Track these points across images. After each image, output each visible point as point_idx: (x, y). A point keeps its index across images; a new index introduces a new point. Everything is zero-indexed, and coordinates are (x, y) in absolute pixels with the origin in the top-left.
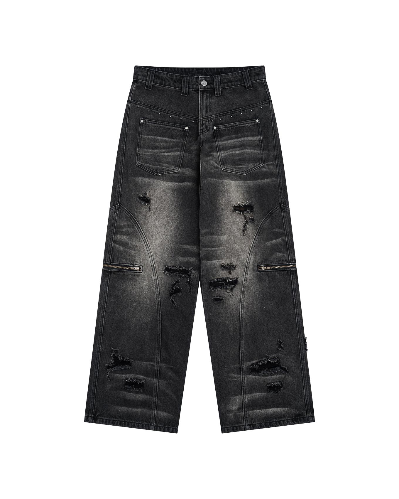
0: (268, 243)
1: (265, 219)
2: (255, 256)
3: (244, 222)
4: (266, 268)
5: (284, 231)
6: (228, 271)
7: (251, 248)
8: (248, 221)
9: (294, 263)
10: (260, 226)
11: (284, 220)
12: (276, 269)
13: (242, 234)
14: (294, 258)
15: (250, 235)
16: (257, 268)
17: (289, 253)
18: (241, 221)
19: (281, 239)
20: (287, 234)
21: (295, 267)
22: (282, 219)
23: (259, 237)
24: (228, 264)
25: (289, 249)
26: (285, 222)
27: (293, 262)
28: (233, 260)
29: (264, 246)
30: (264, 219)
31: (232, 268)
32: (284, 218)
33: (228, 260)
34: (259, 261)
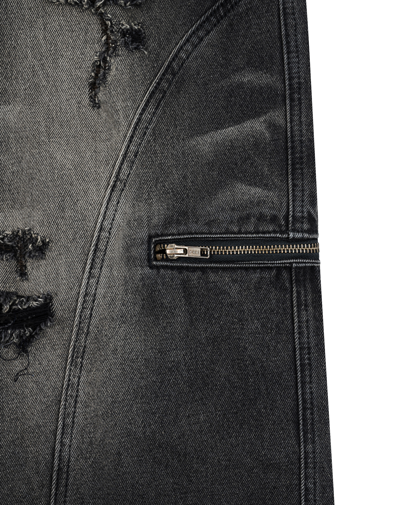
0: (199, 139)
1: (197, 29)
2: (138, 198)
3: (98, 47)
4: (181, 251)
5: (279, 85)
6: (14, 263)
7: (122, 164)
8: (115, 42)
9: (306, 235)
10: (171, 63)
11: (286, 25)
12: (228, 262)
13: (86, 100)
14: (309, 213)
15: (120, 105)
16: (149, 249)
17: (294, 185)
18: (86, 42)
19: (265, 121)
20: (292, 100)
21: (315, 256)
22: (276, 20)
23: (159, 112)
24: (15, 235)
25: (294, 169)
26: (287, 35)
27: (303, 231)
28: (38, 215)
29: (183, 153)
31: (30, 252)
32: (285, 14)
33: (16, 213)
34: (155, 221)
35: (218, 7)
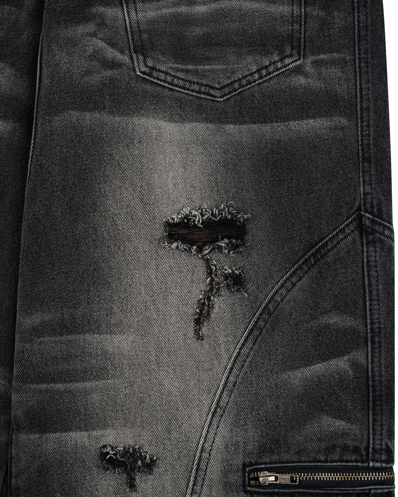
0: (290, 373)
1: (291, 276)
2: (236, 424)
3: (203, 287)
4: (273, 478)
5: (361, 328)
6: (125, 476)
7: (222, 393)
8: (218, 284)
9: (384, 465)
10: (267, 304)
11: (369, 276)
12: (315, 488)
13: (191, 333)
14: (387, 445)
15: (222, 339)
16: (244, 476)
17: (374, 420)
18: (192, 282)
19: (349, 360)
20: (373, 342)
21: (391, 482)
22: (360, 270)
23: (256, 347)
24: (126, 451)
25: (374, 405)
26: (370, 285)
27: (381, 461)
28: (146, 435)
29: (276, 385)
30: (288, 279)
31: (139, 468)
32: (368, 266)
33: (127, 431)
34: (250, 447)
35: (309, 256)
